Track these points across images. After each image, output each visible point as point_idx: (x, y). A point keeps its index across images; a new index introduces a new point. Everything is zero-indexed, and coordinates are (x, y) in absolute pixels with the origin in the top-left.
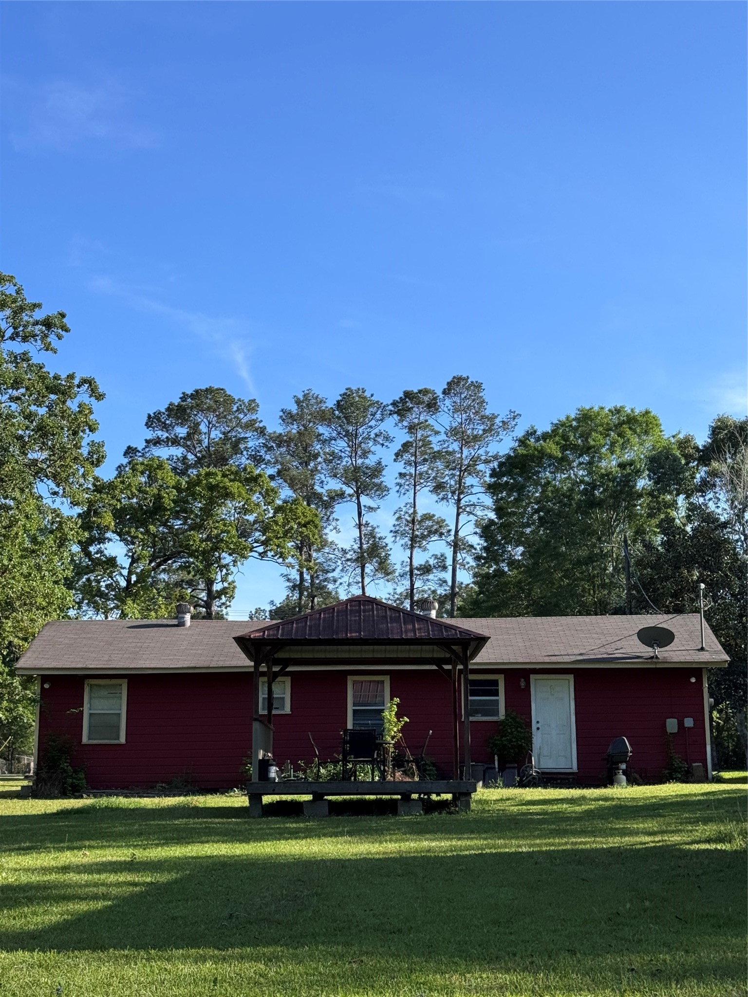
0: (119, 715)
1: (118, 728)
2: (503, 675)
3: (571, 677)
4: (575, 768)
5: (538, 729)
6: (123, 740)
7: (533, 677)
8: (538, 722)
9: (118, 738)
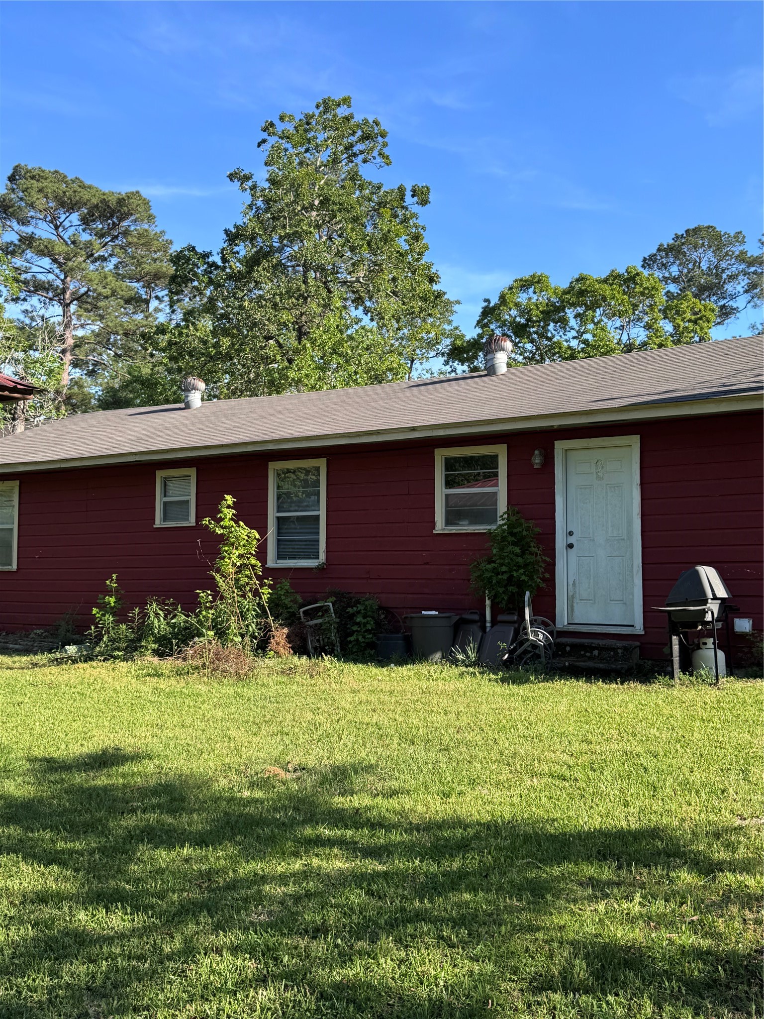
0: (11, 530)
1: (10, 547)
2: (505, 446)
3: (635, 441)
4: (639, 628)
5: (571, 546)
6: (14, 567)
7: (560, 446)
8: (571, 533)
9: (10, 564)
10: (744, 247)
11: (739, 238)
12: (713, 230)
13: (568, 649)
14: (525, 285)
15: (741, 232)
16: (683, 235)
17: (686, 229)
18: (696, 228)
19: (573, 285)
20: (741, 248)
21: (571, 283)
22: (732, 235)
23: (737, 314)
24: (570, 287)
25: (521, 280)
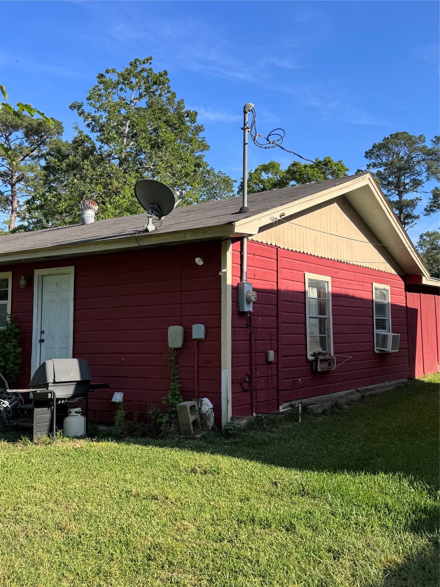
2: (11, 273)
3: (71, 270)
7: (38, 273)
10: (425, 144)
11: (421, 138)
12: (407, 134)
13: (26, 412)
14: (265, 168)
15: (423, 135)
16: (388, 138)
17: (390, 134)
18: (396, 133)
19: (290, 168)
20: (423, 145)
21: (289, 167)
22: (417, 137)
23: (423, 184)
24: (288, 169)
25: (262, 165)
